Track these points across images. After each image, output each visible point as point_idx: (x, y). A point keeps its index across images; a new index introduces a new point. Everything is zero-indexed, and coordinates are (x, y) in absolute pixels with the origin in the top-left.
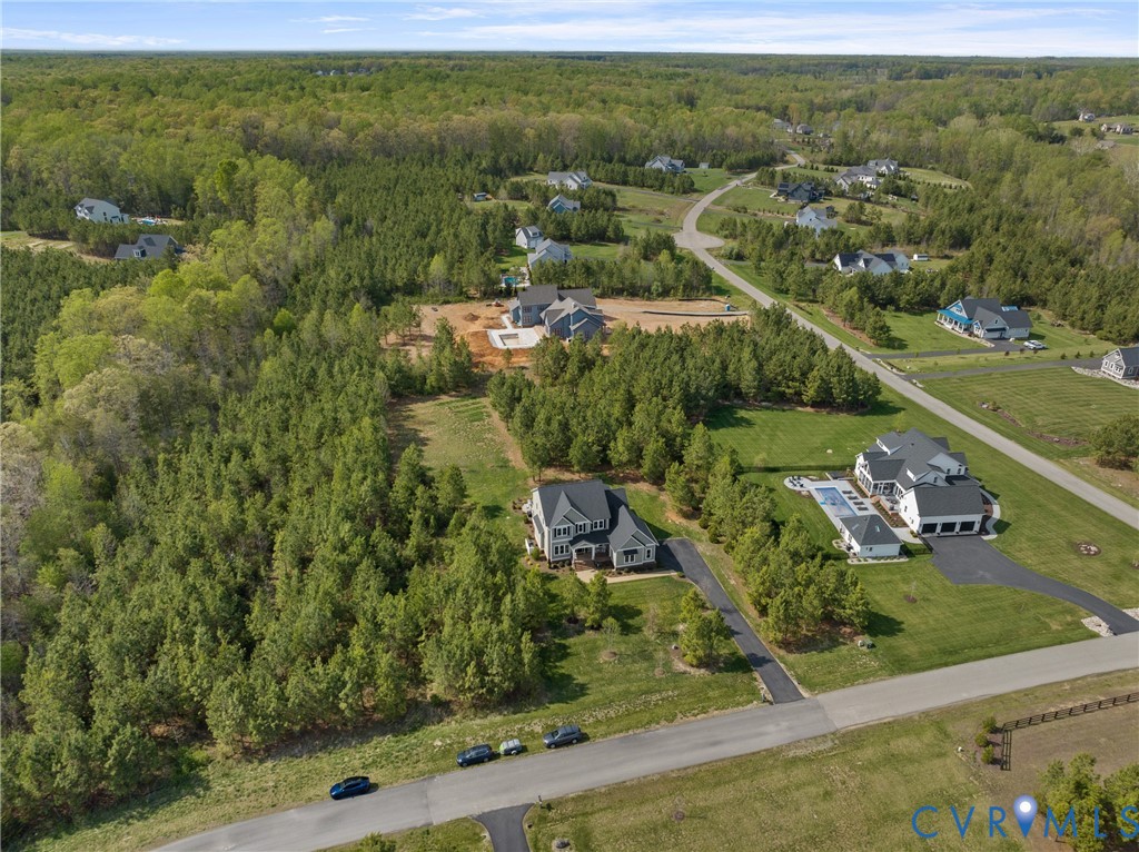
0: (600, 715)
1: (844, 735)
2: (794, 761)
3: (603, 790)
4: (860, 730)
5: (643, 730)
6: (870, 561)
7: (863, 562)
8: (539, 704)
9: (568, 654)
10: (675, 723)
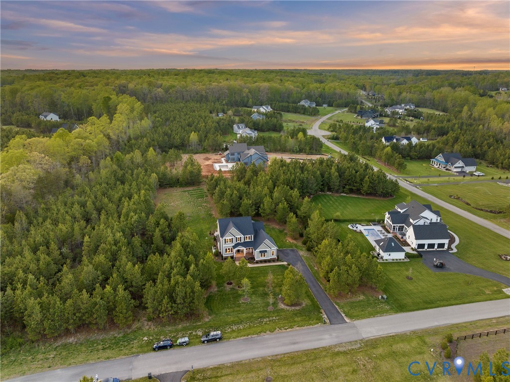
1: (367, 341)
2: (338, 354)
3: (229, 365)
6: (390, 261)
7: (385, 261)
10: (275, 333)
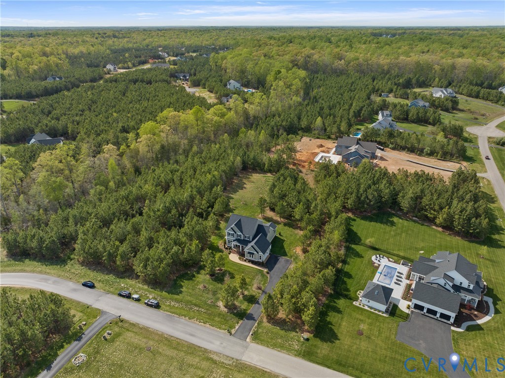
0: (173, 303)
1: (241, 363)
2: (209, 359)
3: (141, 326)
4: (250, 366)
5: (178, 316)
6: (366, 308)
7: (361, 306)
8: (162, 290)
9: (191, 279)
10: (190, 321)
